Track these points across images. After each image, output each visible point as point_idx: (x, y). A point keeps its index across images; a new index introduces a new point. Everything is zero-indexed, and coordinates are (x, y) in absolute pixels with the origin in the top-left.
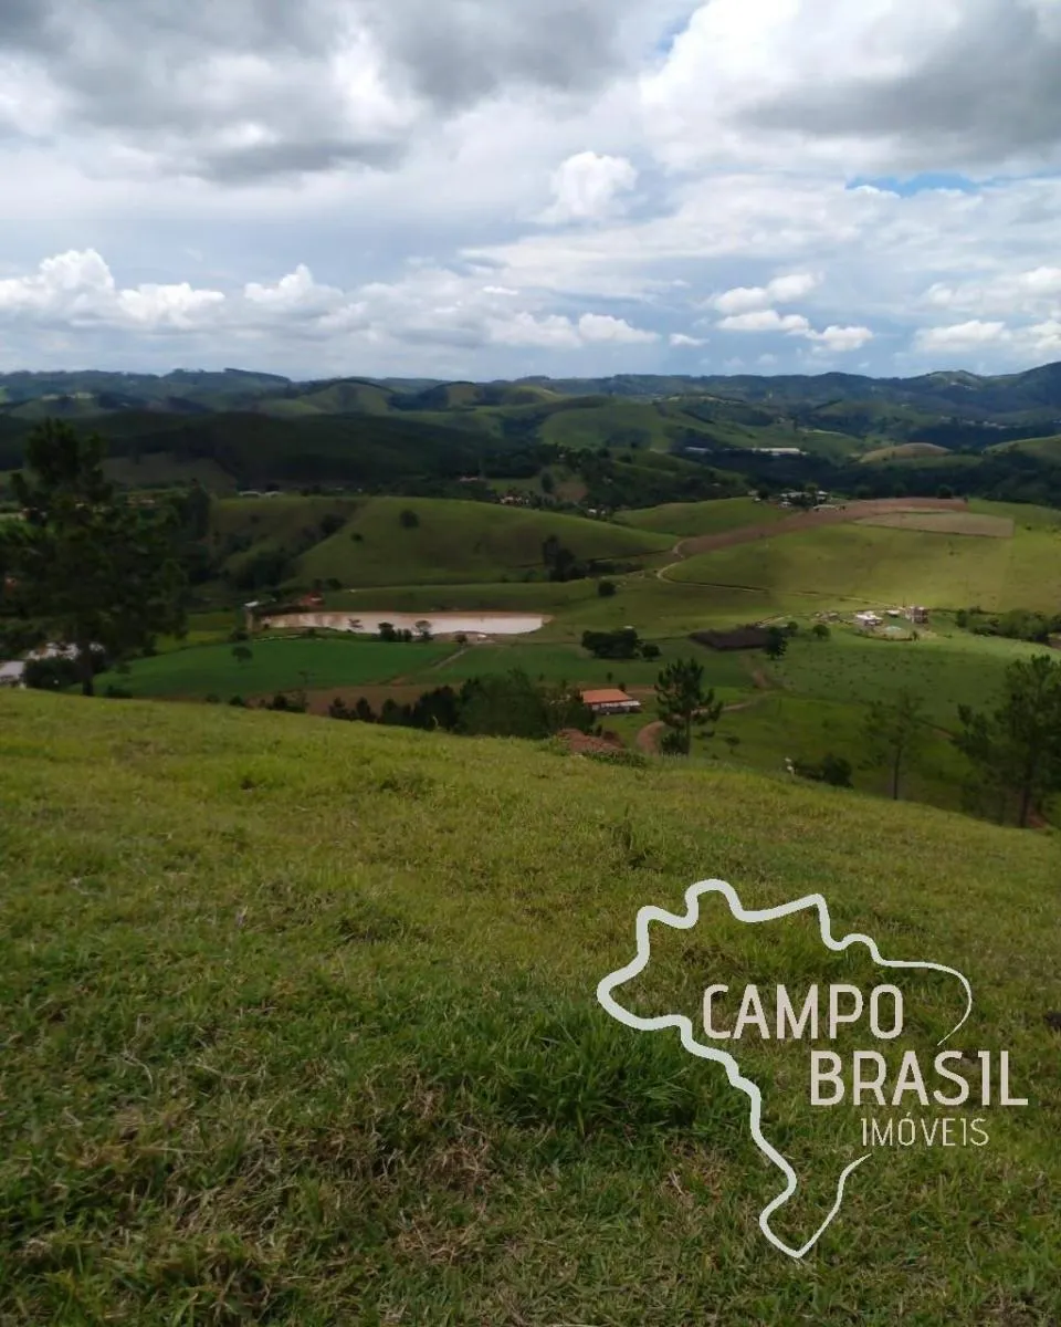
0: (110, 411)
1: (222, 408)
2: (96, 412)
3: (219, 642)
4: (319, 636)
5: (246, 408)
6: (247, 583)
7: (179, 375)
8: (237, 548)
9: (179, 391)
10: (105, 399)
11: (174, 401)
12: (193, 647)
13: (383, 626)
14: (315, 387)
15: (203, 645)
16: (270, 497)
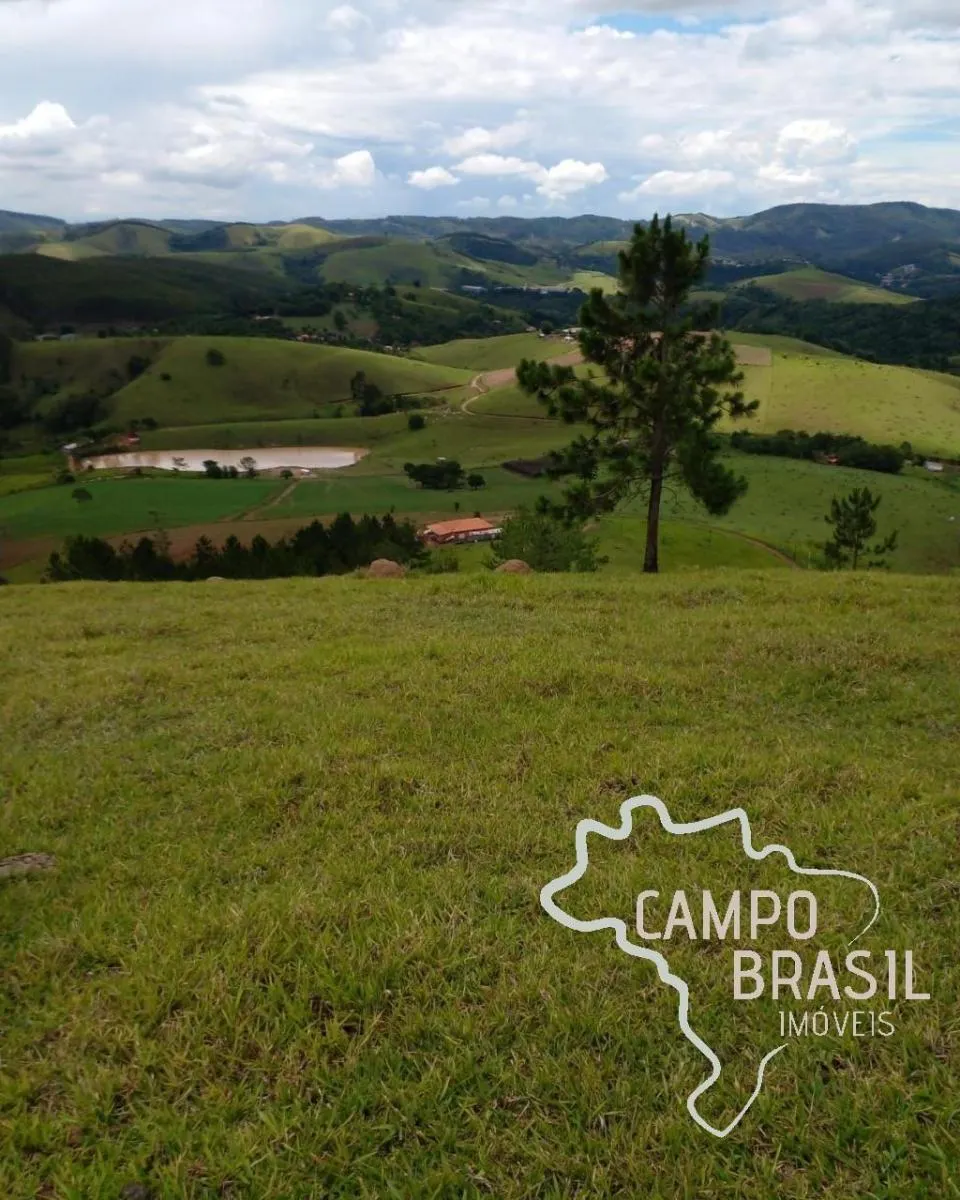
3: (49, 486)
4: (145, 476)
6: (61, 426)
8: (45, 391)
12: (20, 491)
13: (208, 464)
14: (94, 229)
15: (31, 488)
16: (68, 340)
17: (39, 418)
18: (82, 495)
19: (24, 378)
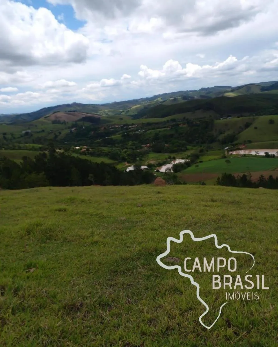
0: (186, 101)
1: (214, 96)
2: (183, 101)
3: (219, 159)
4: (247, 156)
5: (221, 96)
6: (224, 142)
7: (202, 89)
8: (221, 133)
9: (203, 94)
10: (184, 98)
11: (202, 96)
12: (212, 160)
13: (266, 153)
14: (239, 88)
15: (214, 159)
16: (229, 119)
17: (219, 140)
18: (228, 162)
19: (216, 130)
